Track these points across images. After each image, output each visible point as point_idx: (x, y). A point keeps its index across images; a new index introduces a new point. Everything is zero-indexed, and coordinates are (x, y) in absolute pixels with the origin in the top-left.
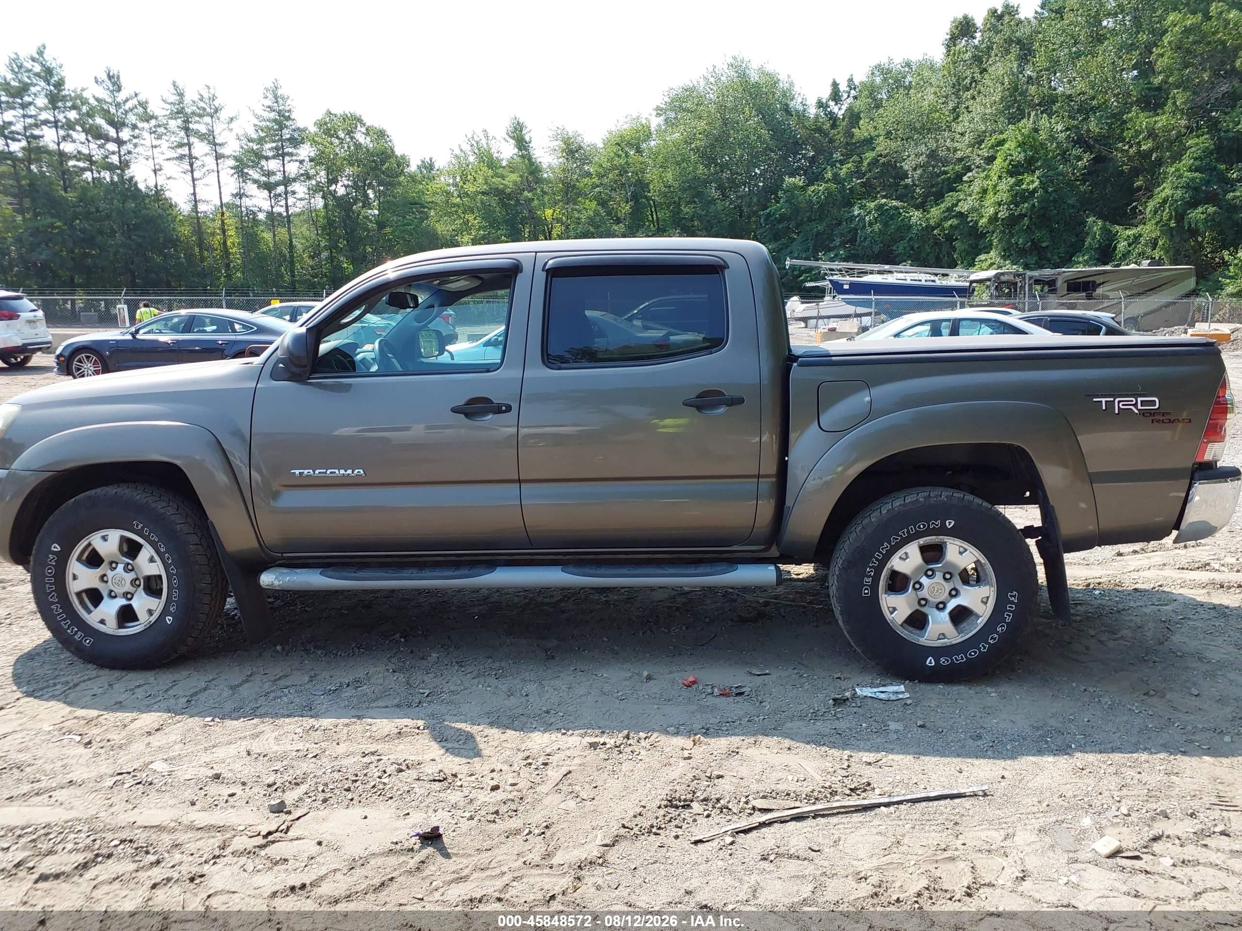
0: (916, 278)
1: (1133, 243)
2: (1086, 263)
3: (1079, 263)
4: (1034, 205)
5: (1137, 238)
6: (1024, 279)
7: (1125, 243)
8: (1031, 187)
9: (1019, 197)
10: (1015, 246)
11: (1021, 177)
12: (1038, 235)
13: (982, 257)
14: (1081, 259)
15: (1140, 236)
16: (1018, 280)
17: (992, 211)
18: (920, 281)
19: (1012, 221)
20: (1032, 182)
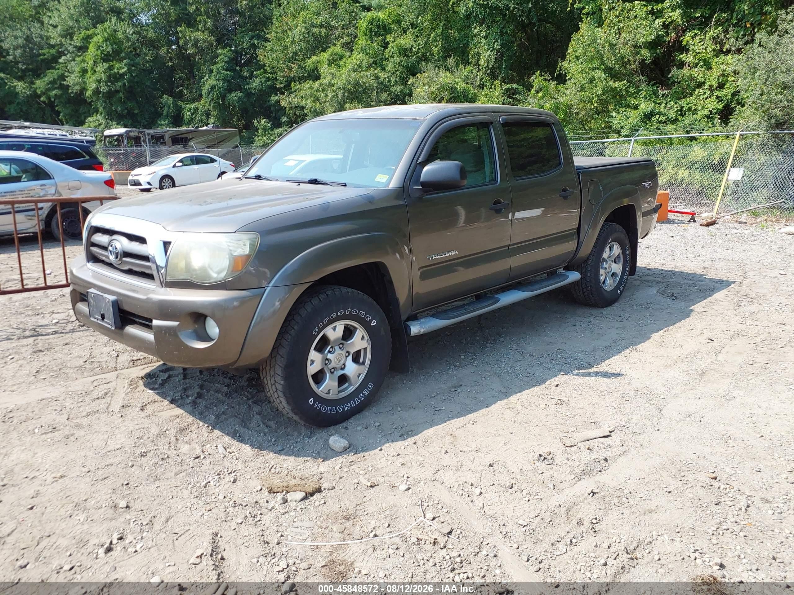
0: (52, 133)
1: (194, 113)
2: (167, 125)
3: (162, 125)
4: (124, 84)
5: (196, 110)
6: (145, 135)
7: (189, 113)
8: (121, 71)
9: (113, 78)
10: (115, 113)
11: (111, 64)
12: (130, 105)
13: (90, 119)
14: (163, 123)
15: (198, 109)
16: (141, 135)
17: (94, 86)
18: (56, 135)
19: (110, 95)
20: (121, 67)
